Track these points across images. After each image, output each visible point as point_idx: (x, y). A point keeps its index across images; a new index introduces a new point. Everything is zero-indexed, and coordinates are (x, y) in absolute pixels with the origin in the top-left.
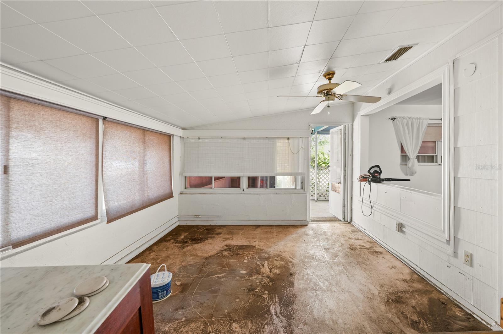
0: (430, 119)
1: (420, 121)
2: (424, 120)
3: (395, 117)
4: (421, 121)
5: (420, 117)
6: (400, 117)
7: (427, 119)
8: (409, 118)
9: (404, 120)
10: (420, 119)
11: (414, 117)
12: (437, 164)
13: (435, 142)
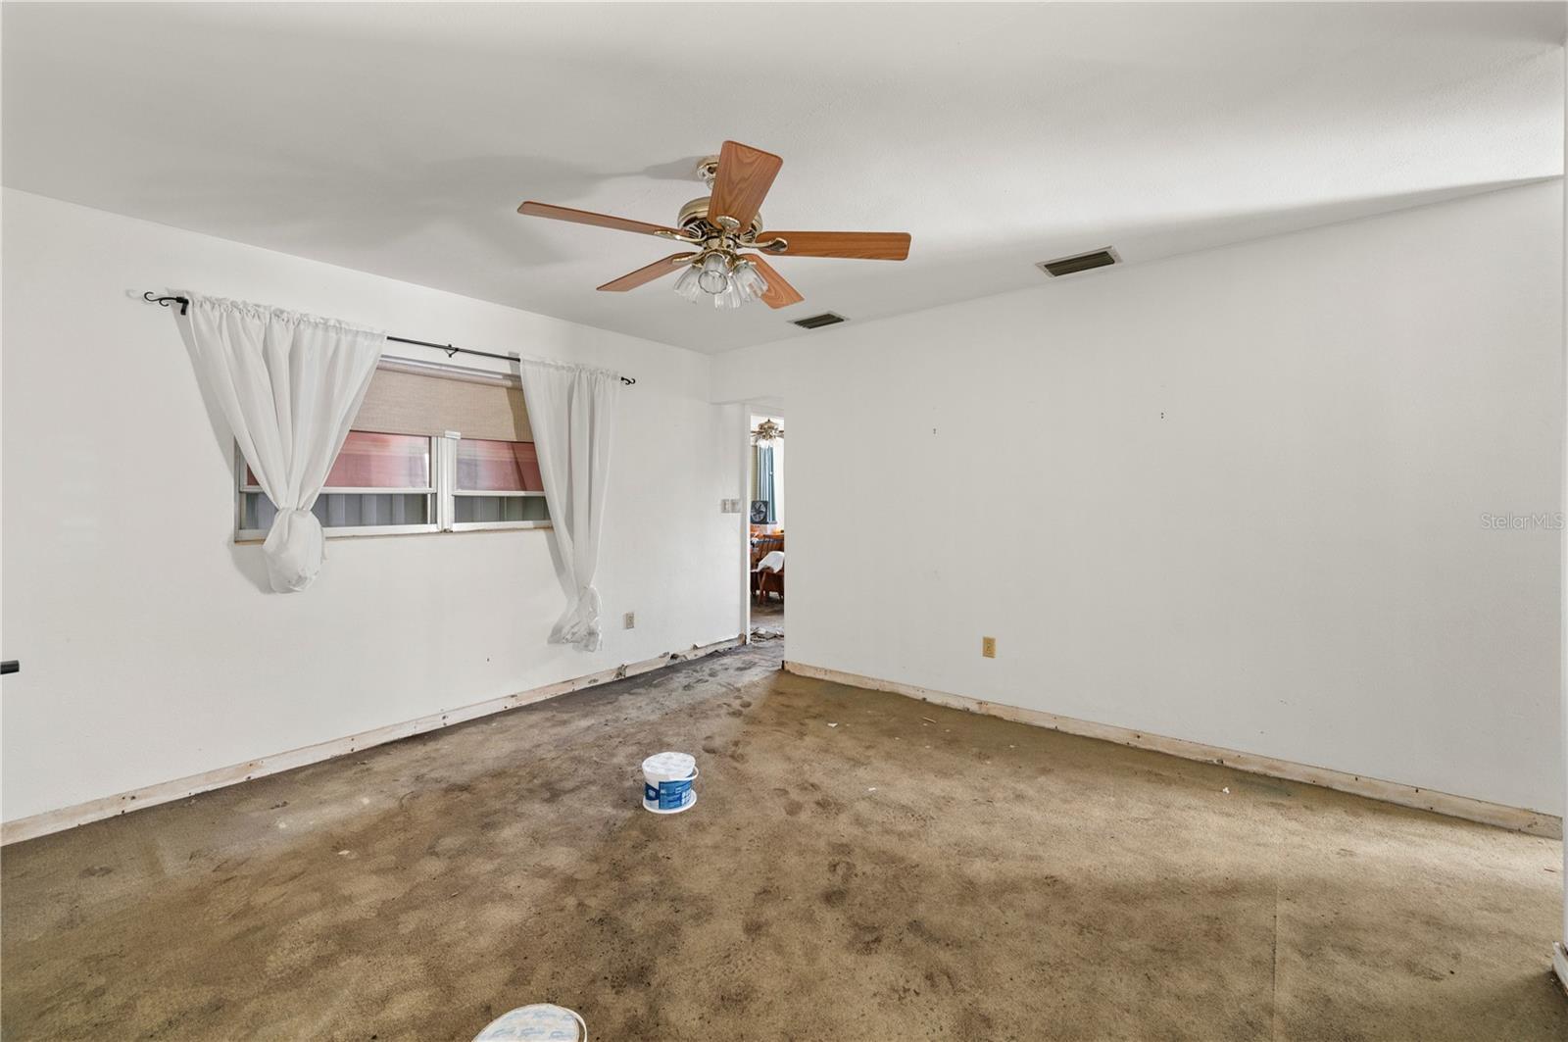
0: (389, 338)
1: (338, 341)
2: (360, 339)
3: (187, 297)
4: (345, 340)
5: (340, 322)
6: (214, 303)
7: (373, 335)
8: (278, 314)
9: (248, 319)
10: (339, 329)
11: (306, 315)
12: (436, 530)
13: (430, 438)
